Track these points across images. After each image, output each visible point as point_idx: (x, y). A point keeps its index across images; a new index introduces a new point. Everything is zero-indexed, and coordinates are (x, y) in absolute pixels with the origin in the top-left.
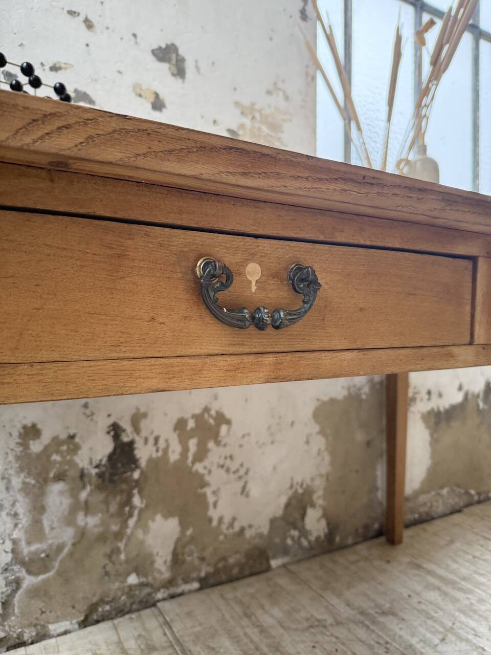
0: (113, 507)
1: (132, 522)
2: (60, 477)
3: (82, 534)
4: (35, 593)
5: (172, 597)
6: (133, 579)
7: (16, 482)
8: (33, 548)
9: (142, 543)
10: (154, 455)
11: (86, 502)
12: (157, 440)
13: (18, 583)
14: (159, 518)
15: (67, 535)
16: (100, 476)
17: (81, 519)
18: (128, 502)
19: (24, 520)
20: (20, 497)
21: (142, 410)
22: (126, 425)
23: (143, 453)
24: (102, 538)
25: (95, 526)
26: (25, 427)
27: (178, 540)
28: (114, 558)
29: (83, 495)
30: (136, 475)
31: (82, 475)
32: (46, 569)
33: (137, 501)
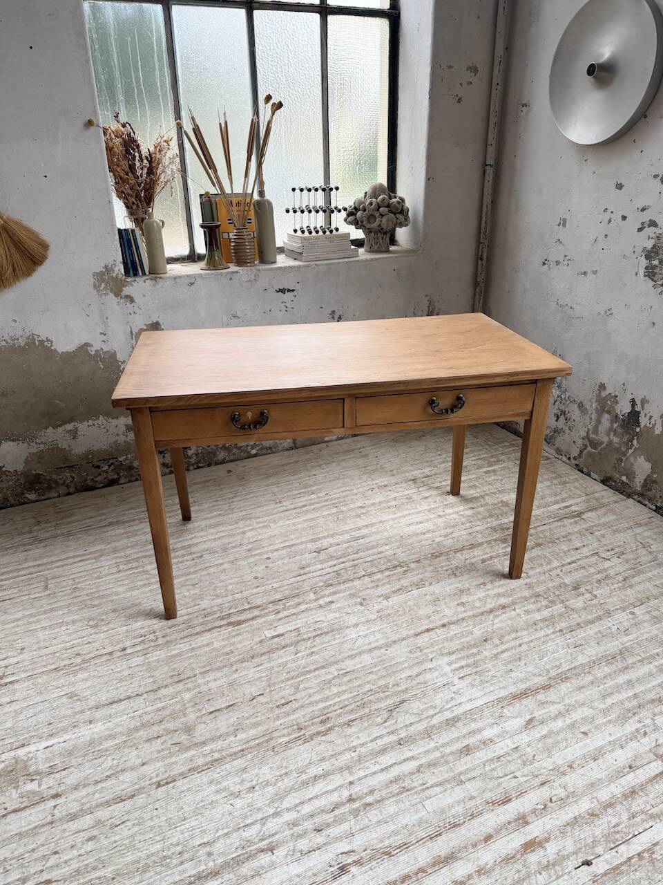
0: (625, 440)
1: (631, 451)
2: (609, 412)
3: (610, 443)
4: (590, 454)
5: (639, 502)
6: (624, 478)
7: (594, 405)
8: (594, 436)
9: (632, 465)
10: (648, 425)
11: (615, 430)
12: (651, 417)
13: (586, 446)
14: (642, 457)
15: (605, 439)
16: (623, 420)
17: (612, 434)
18: (631, 441)
19: (593, 423)
20: (594, 412)
21: (647, 398)
22: (638, 402)
23: (643, 421)
24: (617, 450)
25: (616, 443)
26: (601, 383)
27: (648, 476)
28: (620, 463)
29: (615, 426)
30: (638, 430)
31: (616, 416)
32: (595, 449)
33: (635, 442)
